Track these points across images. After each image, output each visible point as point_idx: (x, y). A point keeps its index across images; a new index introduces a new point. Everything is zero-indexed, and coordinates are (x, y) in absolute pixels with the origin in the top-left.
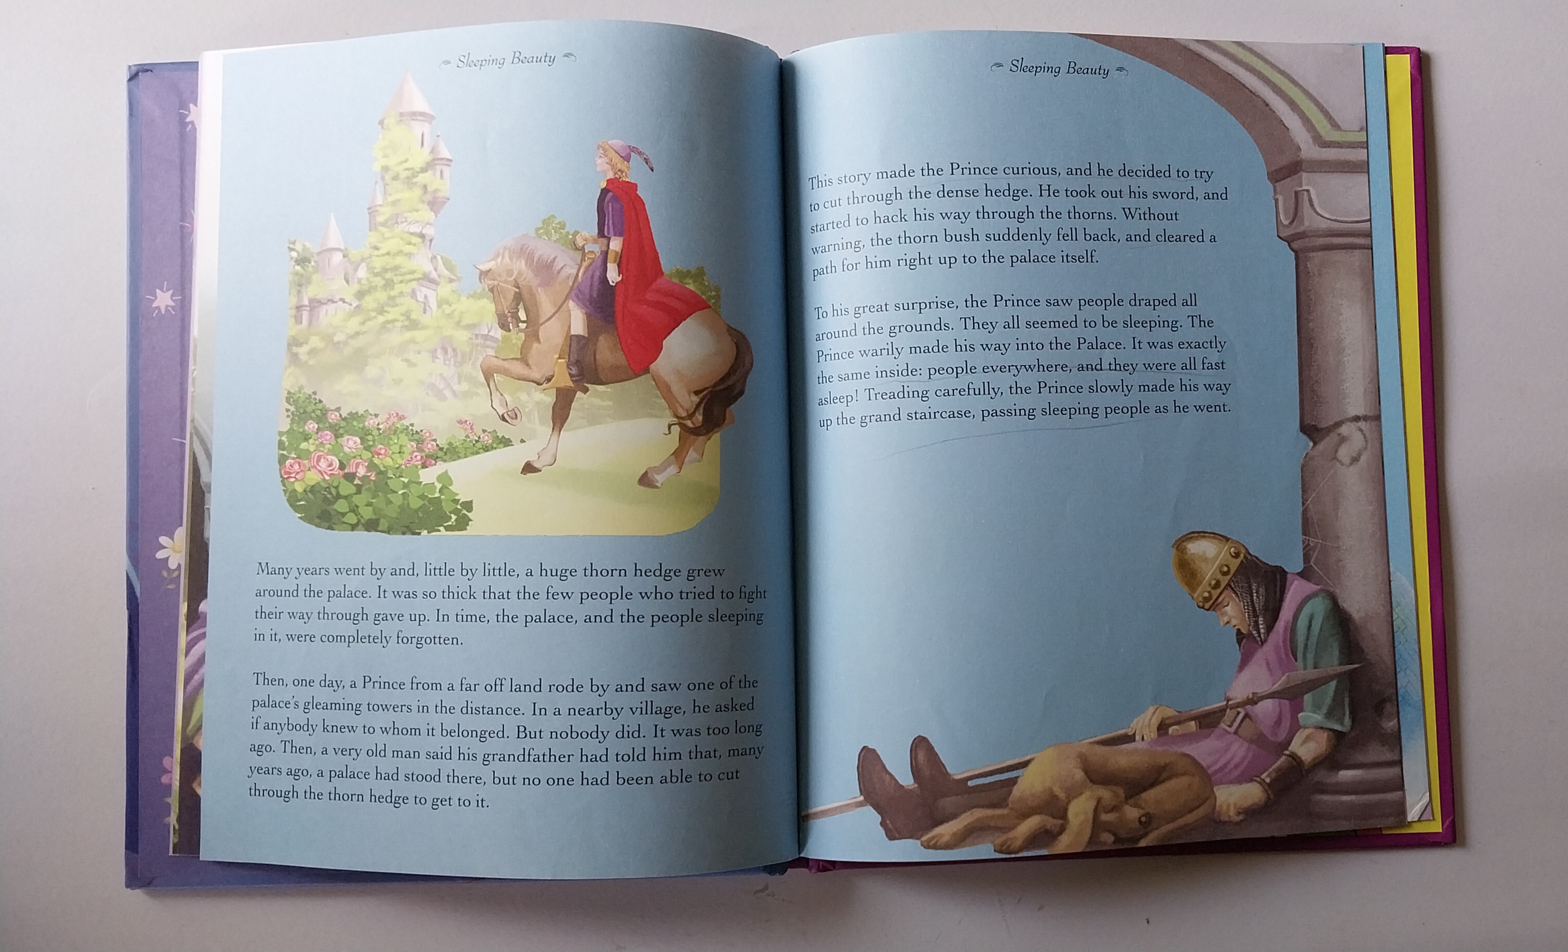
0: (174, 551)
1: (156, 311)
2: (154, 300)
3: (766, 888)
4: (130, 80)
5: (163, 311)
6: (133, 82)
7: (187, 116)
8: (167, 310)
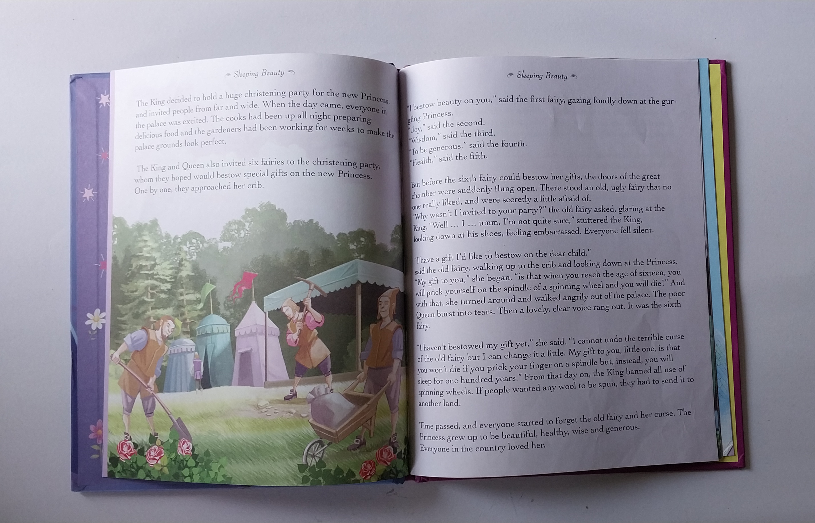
0: (94, 321)
1: (85, 199)
2: (84, 194)
3: (393, 490)
4: (71, 83)
5: (88, 199)
6: (73, 83)
7: (100, 100)
8: (90, 199)
